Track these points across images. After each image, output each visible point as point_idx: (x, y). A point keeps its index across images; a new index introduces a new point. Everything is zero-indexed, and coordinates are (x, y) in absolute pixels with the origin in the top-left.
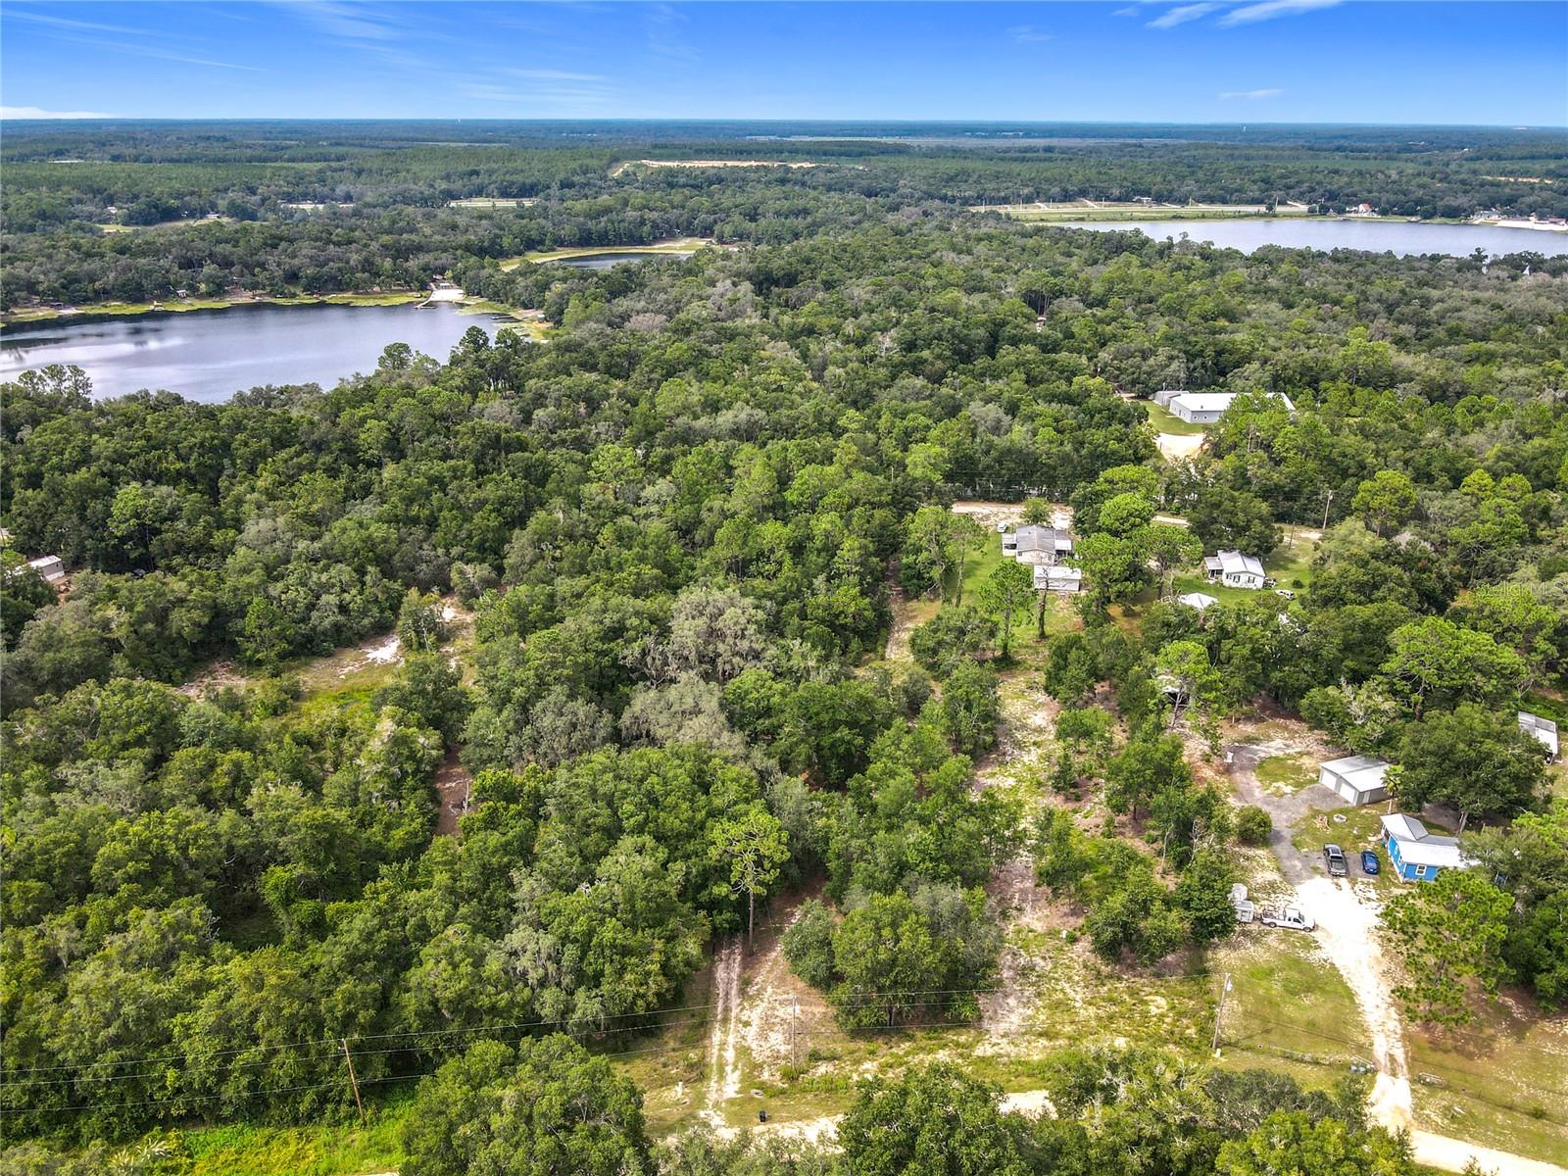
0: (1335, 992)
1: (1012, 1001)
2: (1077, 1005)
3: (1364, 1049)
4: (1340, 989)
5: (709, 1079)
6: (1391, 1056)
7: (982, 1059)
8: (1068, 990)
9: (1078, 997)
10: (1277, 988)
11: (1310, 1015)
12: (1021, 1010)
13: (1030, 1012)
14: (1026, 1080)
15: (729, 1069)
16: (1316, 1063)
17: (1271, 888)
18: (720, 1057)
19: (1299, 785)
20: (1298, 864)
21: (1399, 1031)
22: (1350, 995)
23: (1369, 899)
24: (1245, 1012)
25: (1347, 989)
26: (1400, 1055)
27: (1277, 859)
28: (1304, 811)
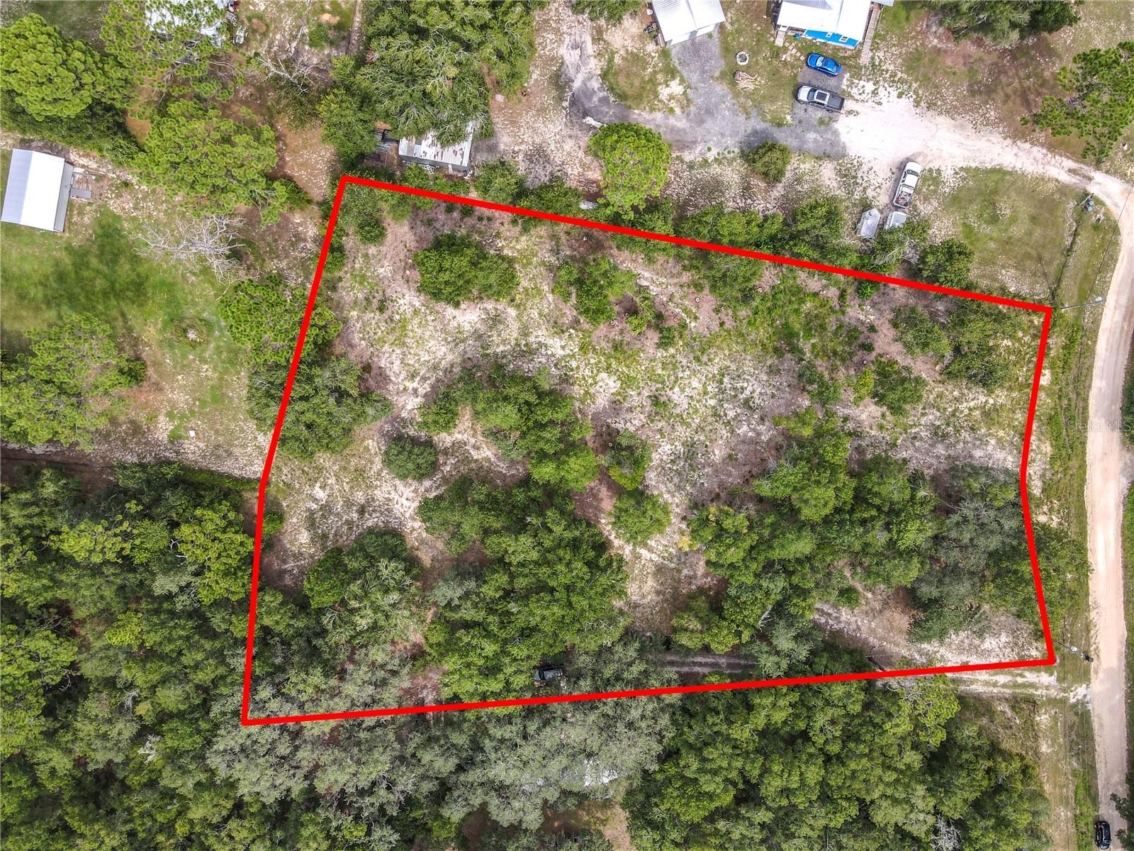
0: (997, 183)
1: (978, 453)
2: (991, 401)
3: (1063, 190)
4: (996, 177)
5: (1032, 695)
6: (1070, 171)
7: (1044, 491)
8: (972, 404)
9: (982, 399)
10: (987, 229)
11: (1023, 215)
12: (990, 448)
13: (993, 442)
14: (1074, 463)
15: (1020, 680)
16: (1075, 234)
17: (848, 175)
18: (1004, 686)
19: (671, 73)
20: (811, 136)
21: (1044, 151)
22: (999, 171)
23: (875, 93)
24: (1016, 268)
25: (993, 171)
26: (1070, 164)
27: (802, 152)
28: (721, 88)
